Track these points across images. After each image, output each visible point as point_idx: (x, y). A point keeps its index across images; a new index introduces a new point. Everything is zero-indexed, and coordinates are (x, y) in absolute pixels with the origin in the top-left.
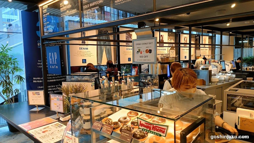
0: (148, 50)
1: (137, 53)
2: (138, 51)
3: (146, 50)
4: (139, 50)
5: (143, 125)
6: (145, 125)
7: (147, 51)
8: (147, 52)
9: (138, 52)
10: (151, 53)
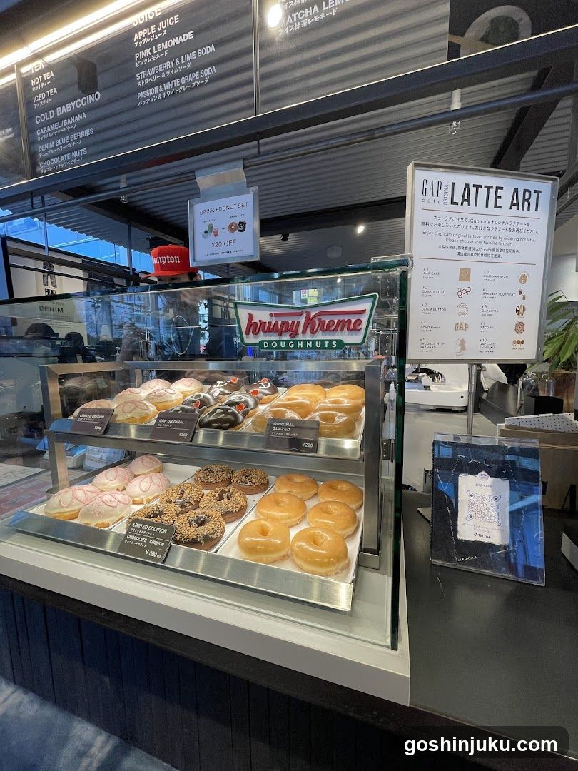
0: (235, 224)
1: (203, 235)
2: (207, 229)
3: (231, 225)
4: (211, 227)
5: (262, 324)
6: (270, 323)
7: (233, 227)
8: (232, 231)
9: (206, 232)
10: (243, 230)
